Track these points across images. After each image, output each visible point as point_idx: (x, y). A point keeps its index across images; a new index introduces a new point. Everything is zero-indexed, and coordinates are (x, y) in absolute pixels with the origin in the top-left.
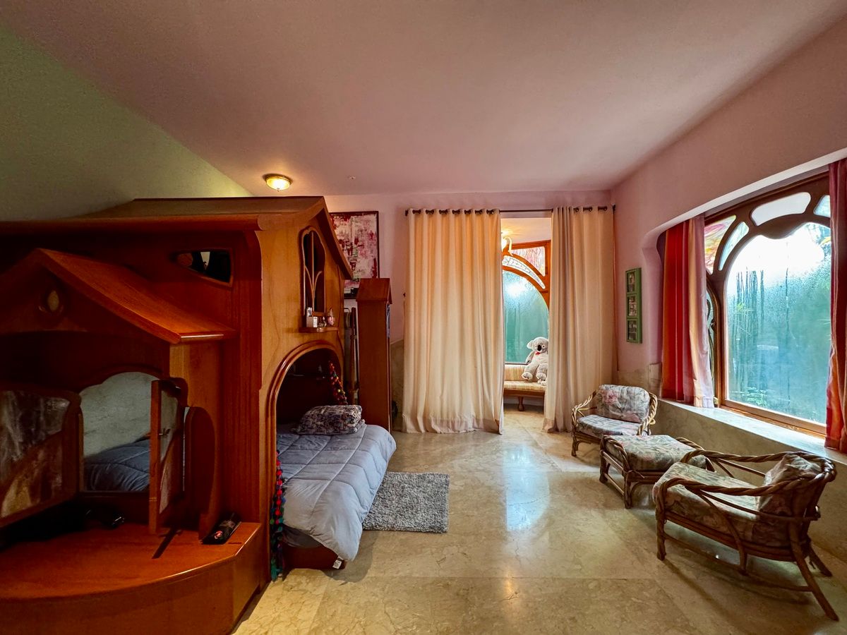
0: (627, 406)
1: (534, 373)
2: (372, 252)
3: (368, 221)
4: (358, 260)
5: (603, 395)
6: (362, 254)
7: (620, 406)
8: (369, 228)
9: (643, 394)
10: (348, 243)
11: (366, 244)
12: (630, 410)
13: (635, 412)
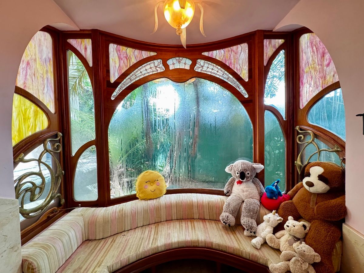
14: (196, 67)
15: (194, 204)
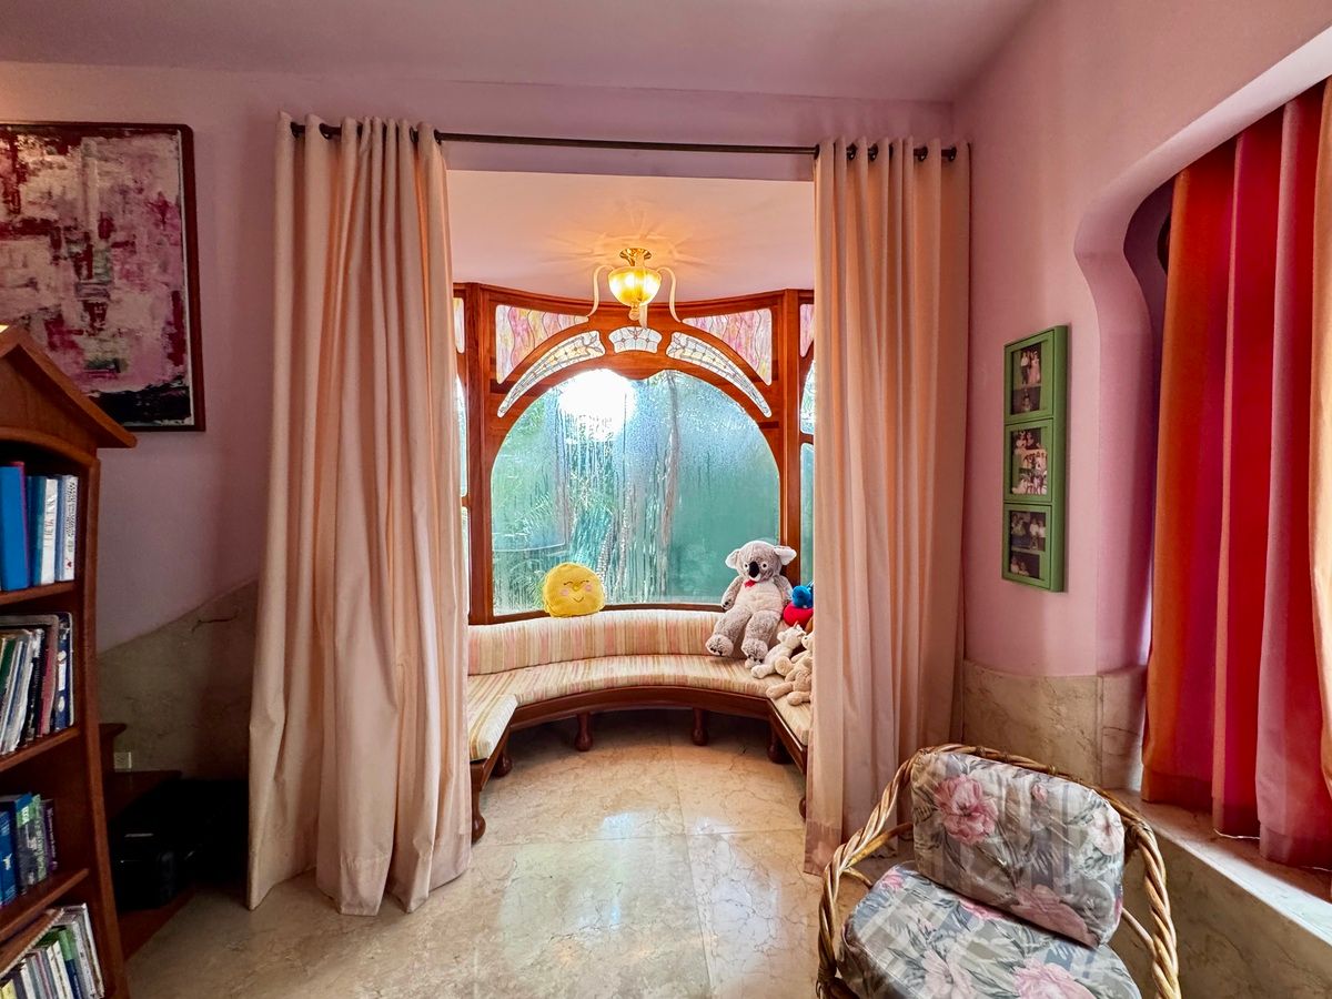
0: (1034, 863)
1: (738, 635)
2: (164, 268)
3: (146, 159)
4: (114, 296)
5: (937, 797)
6: (127, 275)
7: (1005, 859)
8: (151, 186)
9: (1101, 822)
10: (77, 235)
11: (142, 240)
12: (1050, 884)
13: (1070, 898)
14: (670, 348)
15: (660, 625)
